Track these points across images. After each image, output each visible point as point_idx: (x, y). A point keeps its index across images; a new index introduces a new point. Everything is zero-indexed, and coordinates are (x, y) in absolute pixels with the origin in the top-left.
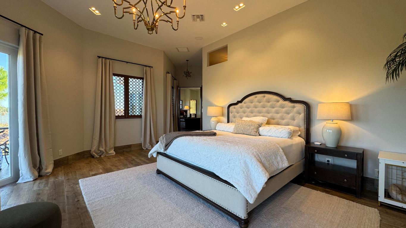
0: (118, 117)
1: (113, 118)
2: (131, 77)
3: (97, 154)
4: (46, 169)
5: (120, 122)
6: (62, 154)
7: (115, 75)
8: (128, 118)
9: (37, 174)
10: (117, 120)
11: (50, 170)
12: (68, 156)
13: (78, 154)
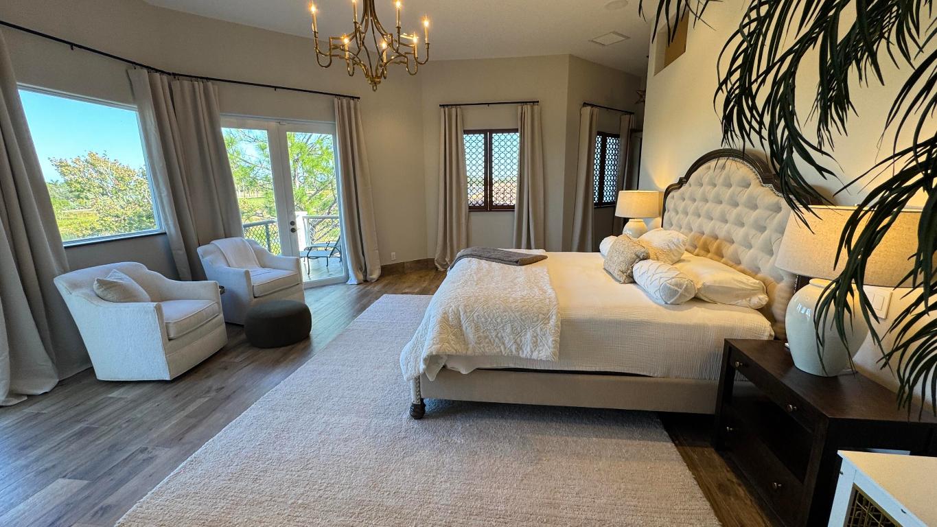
0: (473, 208)
1: (464, 210)
2: (497, 131)
3: (441, 265)
4: (371, 275)
5: (477, 217)
6: (394, 258)
7: (467, 132)
8: (490, 211)
9: (361, 277)
10: (472, 214)
11: (375, 276)
12: (403, 263)
13: (418, 261)
